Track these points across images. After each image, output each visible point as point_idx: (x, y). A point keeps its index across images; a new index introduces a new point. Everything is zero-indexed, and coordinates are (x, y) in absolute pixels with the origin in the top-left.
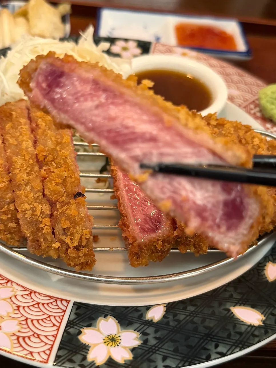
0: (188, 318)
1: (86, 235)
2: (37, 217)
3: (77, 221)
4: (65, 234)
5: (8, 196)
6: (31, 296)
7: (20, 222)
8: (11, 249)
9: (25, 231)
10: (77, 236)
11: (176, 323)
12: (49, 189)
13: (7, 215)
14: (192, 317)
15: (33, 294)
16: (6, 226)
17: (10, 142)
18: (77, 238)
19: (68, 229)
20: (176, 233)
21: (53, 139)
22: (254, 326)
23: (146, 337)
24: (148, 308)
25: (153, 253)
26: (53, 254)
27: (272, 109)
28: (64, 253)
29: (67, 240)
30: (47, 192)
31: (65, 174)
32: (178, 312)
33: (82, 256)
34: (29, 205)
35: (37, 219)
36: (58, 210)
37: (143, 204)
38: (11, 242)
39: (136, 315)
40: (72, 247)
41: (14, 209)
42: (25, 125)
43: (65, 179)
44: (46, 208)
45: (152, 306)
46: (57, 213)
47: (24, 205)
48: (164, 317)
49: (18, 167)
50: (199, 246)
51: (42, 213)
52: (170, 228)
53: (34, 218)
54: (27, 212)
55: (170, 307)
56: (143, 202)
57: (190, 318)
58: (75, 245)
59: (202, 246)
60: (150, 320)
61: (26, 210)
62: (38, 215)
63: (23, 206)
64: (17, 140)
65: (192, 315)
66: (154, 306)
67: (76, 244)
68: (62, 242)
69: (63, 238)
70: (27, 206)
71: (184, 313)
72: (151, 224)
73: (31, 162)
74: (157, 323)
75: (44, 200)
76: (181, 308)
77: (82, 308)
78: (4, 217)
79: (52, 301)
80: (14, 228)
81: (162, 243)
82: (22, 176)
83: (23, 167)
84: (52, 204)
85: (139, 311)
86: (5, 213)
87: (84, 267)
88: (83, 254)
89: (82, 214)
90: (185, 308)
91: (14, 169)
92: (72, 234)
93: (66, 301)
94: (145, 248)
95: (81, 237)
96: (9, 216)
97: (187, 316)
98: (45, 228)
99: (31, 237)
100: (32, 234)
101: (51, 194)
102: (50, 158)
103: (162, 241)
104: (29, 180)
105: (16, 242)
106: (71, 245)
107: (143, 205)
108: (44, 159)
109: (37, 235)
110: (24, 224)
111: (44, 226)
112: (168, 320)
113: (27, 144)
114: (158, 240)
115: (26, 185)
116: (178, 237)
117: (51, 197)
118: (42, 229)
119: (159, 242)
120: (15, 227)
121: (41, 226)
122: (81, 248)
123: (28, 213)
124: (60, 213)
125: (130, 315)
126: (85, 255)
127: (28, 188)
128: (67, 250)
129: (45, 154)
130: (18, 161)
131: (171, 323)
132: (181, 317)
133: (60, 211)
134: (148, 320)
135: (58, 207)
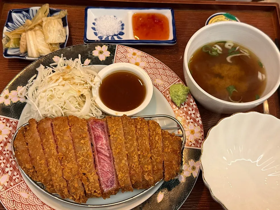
3: (78, 188)
10: (79, 195)
17: (46, 150)
20: (119, 187)
29: (75, 197)
30: (64, 177)
31: (71, 167)
35: (62, 189)
41: (52, 184)
44: (64, 184)
52: (117, 185)
53: (60, 189)
62: (62, 187)
63: (55, 184)
67: (78, 198)
69: (73, 195)
70: (57, 184)
73: (56, 161)
75: (64, 180)
89: (80, 185)
91: (50, 165)
101: (66, 177)
102: (64, 158)
108: (62, 160)
115: (56, 173)
117: (67, 179)
121: (64, 192)
122: (80, 199)
123: (58, 187)
133: (70, 184)
135: (70, 182)
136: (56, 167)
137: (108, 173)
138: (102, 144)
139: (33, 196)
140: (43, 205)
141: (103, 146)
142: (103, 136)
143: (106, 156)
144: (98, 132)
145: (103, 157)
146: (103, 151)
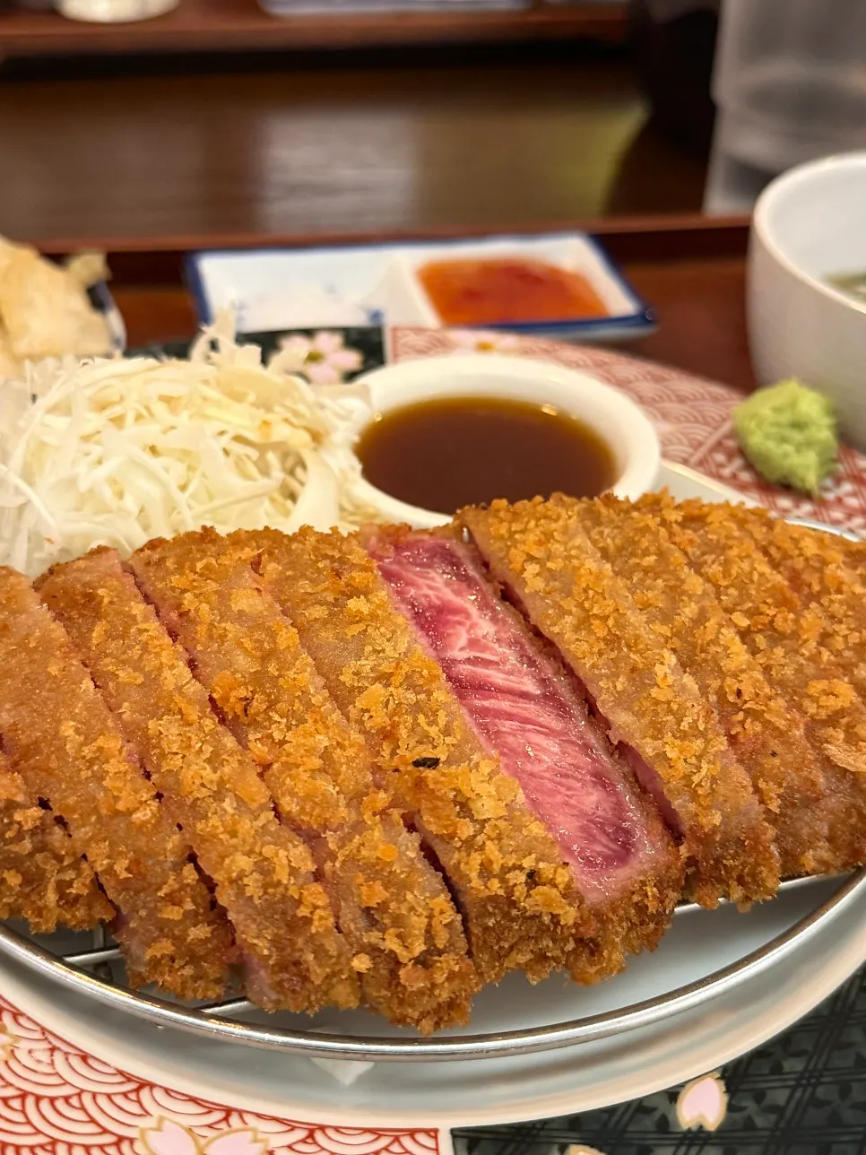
0: (798, 1094)
1: (442, 912)
2: (281, 889)
3: (402, 876)
4: (373, 923)
5: (170, 846)
6: (315, 1143)
7: (231, 916)
8: (196, 1012)
9: (255, 941)
10: (418, 923)
11: (773, 1117)
12: (292, 794)
13: (179, 903)
14: (810, 1090)
15: (319, 1136)
16: (179, 940)
17: (120, 680)
18: (420, 929)
19: (383, 907)
20: (684, 851)
21: (248, 644)
24: (673, 1095)
25: (633, 926)
26: (344, 995)
27: (786, 455)
28: (386, 985)
29: (392, 944)
30: (289, 805)
31: (323, 741)
32: (764, 1085)
33: (443, 983)
34: (249, 854)
35: (284, 896)
36: (333, 856)
37: (560, 784)
38: (195, 991)
39: (649, 1123)
40: (410, 960)
41: (198, 881)
42: (146, 619)
43: (326, 755)
44: (298, 854)
45: (682, 1085)
46: (334, 866)
47: (233, 861)
48: (731, 1108)
49: (174, 750)
50: (754, 875)
51: (293, 872)
52: (666, 838)
53: (274, 895)
54: (246, 881)
55: (735, 1076)
56: (558, 779)
57: (804, 1092)
58: (416, 953)
59: (764, 875)
60: (694, 1128)
61: (241, 875)
62: (285, 882)
63: (230, 866)
64: (137, 668)
65: (804, 1082)
66: (688, 1086)
67: (419, 947)
68: (374, 951)
69: (373, 937)
70: (243, 862)
71: (778, 1084)
72: (604, 840)
73: (207, 726)
74: (722, 1130)
75: (286, 833)
76: (766, 1071)
77: (483, 1143)
78: (173, 913)
79: (384, 1142)
80: (207, 940)
81: (655, 889)
82: (196, 774)
83: (189, 747)
84: (312, 839)
85: (654, 1109)
86: (173, 899)
87: (446, 1018)
88: (445, 975)
89: (408, 853)
90: (777, 1070)
91: (163, 756)
92: (398, 921)
93: (427, 1132)
94: (615, 918)
95: (429, 925)
96: (189, 906)
97: (794, 1089)
98: (316, 917)
99: (274, 958)
100: (275, 947)
101: (303, 809)
102: (258, 704)
103: (655, 886)
104: (221, 782)
105: (212, 985)
106: (404, 955)
107: (563, 790)
108: (246, 710)
109: (292, 943)
110: (245, 920)
111: (312, 913)
112: (745, 1113)
113: (176, 674)
114: (643, 883)
115: (218, 796)
116: (692, 861)
117: (306, 818)
118: (307, 921)
119: (648, 889)
120: (209, 935)
121: (303, 912)
122: (436, 958)
123: (253, 885)
124: (344, 862)
125: (631, 1128)
126: (452, 976)
127: (228, 805)
128: (394, 974)
129: (243, 693)
130: (168, 730)
131: (760, 1122)
132: (779, 1097)
133: (341, 858)
134: (689, 1131)
135: (332, 846)
136: (215, 761)
137: (569, 789)
138: (473, 643)
139: (45, 1045)
140: (137, 1091)
141: (485, 648)
142: (468, 601)
143: (525, 695)
144: (431, 588)
145: (504, 704)
146: (497, 677)
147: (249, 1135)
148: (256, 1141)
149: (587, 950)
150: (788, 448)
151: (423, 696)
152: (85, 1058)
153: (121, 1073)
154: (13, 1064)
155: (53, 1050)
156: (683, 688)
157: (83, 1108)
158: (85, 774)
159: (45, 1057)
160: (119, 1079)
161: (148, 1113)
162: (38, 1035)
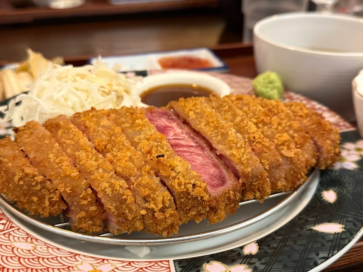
0: (281, 244)
1: (167, 196)
2: (117, 192)
3: (155, 187)
4: (146, 201)
5: (83, 183)
6: (131, 265)
7: (103, 201)
8: (94, 234)
9: (110, 207)
10: (160, 199)
11: (273, 250)
12: (120, 166)
13: (87, 199)
14: (284, 243)
16: (87, 212)
17: (67, 143)
18: (160, 201)
19: (149, 196)
20: (240, 181)
21: (106, 132)
22: (339, 233)
23: (254, 266)
24: (242, 248)
25: (226, 205)
26: (139, 225)
28: (151, 219)
29: (152, 206)
30: (119, 169)
31: (129, 154)
32: (269, 243)
33: (168, 217)
34: (108, 182)
35: (118, 193)
36: (133, 184)
37: (203, 167)
38: (93, 229)
39: (235, 254)
40: (158, 210)
41: (92, 193)
42: (74, 128)
43: (130, 158)
44: (122, 182)
45: (245, 245)
46: (134, 186)
47: (102, 184)
48: (259, 249)
49: (84, 159)
50: (263, 188)
51: (121, 187)
52: (235, 178)
53: (115, 193)
54: (106, 190)
55: (260, 242)
56: (202, 166)
57: (282, 244)
58: (160, 208)
59: (266, 188)
60: (248, 254)
61: (105, 188)
62: (119, 189)
63: (101, 185)
64: (72, 139)
65: (282, 241)
66: (246, 246)
67: (161, 206)
68: (147, 209)
69: (147, 205)
70: (105, 185)
71: (275, 242)
72: (217, 180)
73: (94, 152)
74: (256, 254)
75: (118, 178)
76: (271, 240)
77: (183, 262)
78: (85, 202)
79: (152, 264)
80: (96, 211)
81: (232, 192)
82: (91, 163)
83: (88, 157)
84: (127, 179)
85: (236, 251)
86: (84, 198)
87: (171, 231)
88: (169, 215)
89: (156, 182)
90: (274, 239)
91: (80, 161)
92: (154, 199)
93: (166, 261)
94: (221, 200)
95: (163, 200)
96: (89, 199)
97: (279, 243)
98: (128, 198)
99: (116, 212)
100: (116, 209)
101: (123, 170)
102: (109, 146)
103: (233, 191)
104: (98, 165)
105: (98, 227)
106: (156, 209)
107: (203, 168)
108: (105, 147)
109: (122, 208)
110: (107, 201)
111: (127, 197)
112: (264, 250)
113: (84, 140)
114: (229, 190)
115: (97, 169)
116: (243, 184)
117: (125, 173)
118: (126, 200)
119: (230, 192)
120: (96, 209)
121: (124, 197)
122: (166, 210)
123: (109, 191)
124: (137, 185)
125: (229, 256)
126: (171, 215)
127: (100, 170)
128: (153, 215)
129: (104, 143)
130: (82, 154)
131: (269, 251)
132: (275, 245)
133: (135, 184)
134: (247, 255)
135: (133, 181)
136: (96, 160)
137: (206, 168)
138: (175, 135)
139: (46, 246)
140: (75, 256)
141: (179, 136)
142: (174, 125)
143: (192, 146)
144: (162, 122)
145: (186, 149)
146: (183, 142)
147: (110, 264)
148: (112, 265)
149: (213, 212)
150: (269, 90)
151: (159, 143)
152: (58, 249)
153: (69, 252)
154: (35, 251)
155: (48, 247)
156: (238, 137)
157: (57, 260)
158: (57, 166)
159: (46, 249)
160: (69, 253)
161: (78, 261)
162: (44, 244)
